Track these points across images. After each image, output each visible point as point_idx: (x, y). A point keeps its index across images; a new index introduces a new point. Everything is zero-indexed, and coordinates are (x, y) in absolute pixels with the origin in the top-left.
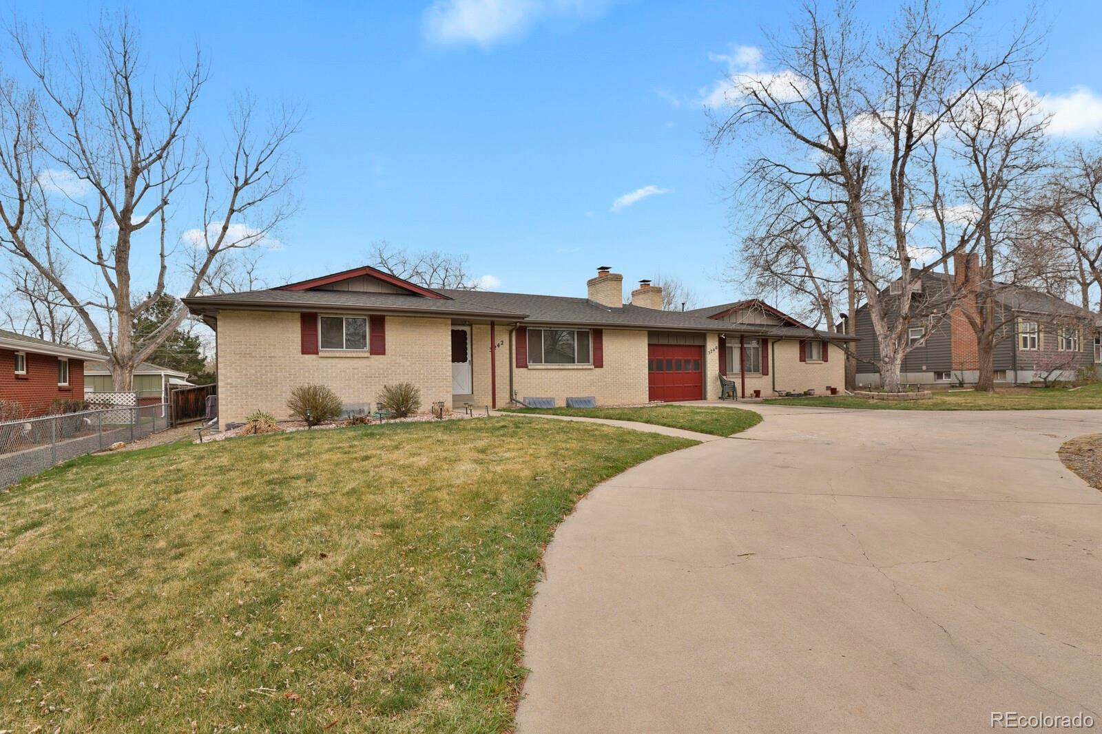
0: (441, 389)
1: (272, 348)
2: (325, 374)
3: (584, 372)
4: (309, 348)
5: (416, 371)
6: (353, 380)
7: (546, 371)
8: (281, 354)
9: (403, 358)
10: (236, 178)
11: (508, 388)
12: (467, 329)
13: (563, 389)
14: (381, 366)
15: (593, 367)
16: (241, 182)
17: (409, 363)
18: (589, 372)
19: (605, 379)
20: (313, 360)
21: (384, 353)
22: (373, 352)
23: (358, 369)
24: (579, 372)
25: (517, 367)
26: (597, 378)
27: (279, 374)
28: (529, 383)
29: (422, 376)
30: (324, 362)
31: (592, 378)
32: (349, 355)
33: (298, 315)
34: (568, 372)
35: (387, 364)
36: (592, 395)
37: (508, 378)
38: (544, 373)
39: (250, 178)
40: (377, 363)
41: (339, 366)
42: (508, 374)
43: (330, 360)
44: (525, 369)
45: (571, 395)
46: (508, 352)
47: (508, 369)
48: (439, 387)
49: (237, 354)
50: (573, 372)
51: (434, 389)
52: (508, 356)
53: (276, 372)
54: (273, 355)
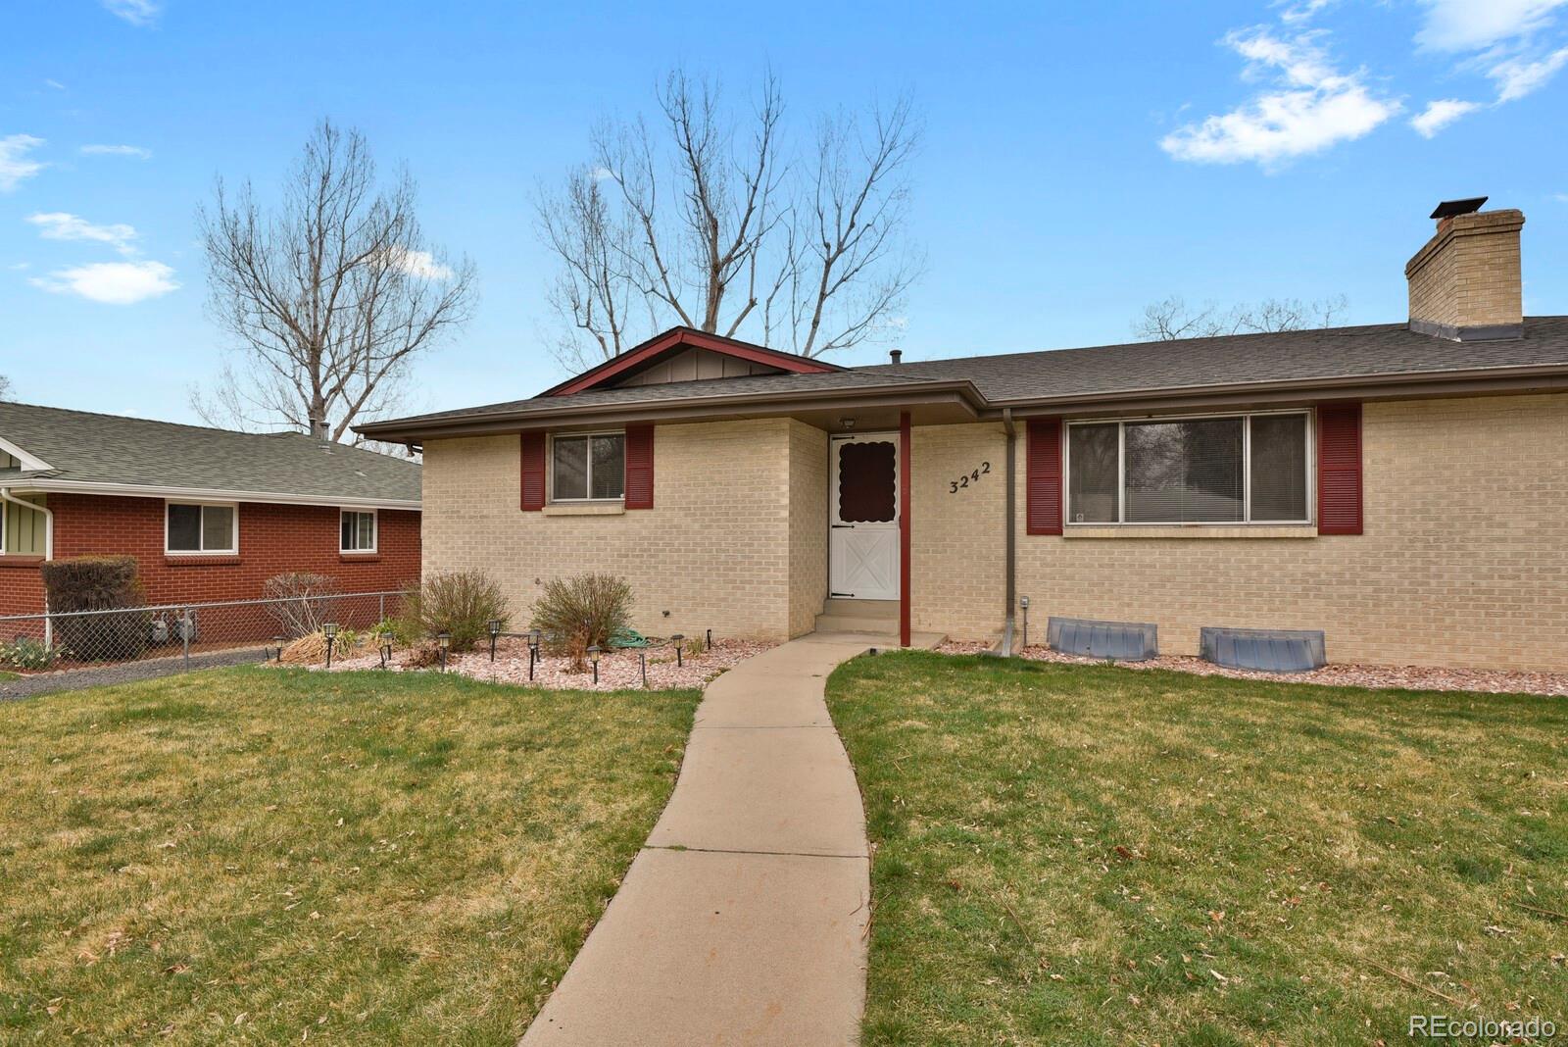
0: (764, 587)
1: (484, 500)
2: (554, 548)
3: (1276, 548)
4: (531, 501)
5: (712, 544)
6: (598, 561)
7: (1127, 546)
8: (495, 512)
9: (686, 515)
10: (827, 246)
11: (1003, 588)
12: (894, 438)
13: (1189, 599)
14: (644, 533)
15: (1314, 532)
16: (834, 250)
17: (697, 526)
18: (1300, 548)
19: (1373, 576)
20: (538, 522)
21: (649, 505)
22: (630, 505)
23: (605, 538)
24: (1256, 547)
25: (1031, 531)
26: (1336, 568)
27: (492, 547)
28: (1071, 578)
29: (723, 557)
30: (554, 525)
31: (1312, 568)
32: (596, 510)
33: (517, 439)
34: (1210, 547)
35: (656, 527)
36: (1312, 626)
37: (1003, 564)
38: (1118, 550)
39: (844, 240)
40: (637, 526)
41: (576, 532)
42: (1003, 552)
43: (562, 521)
44: (1056, 539)
45: (1220, 622)
46: (1002, 491)
47: (1002, 540)
48: (760, 583)
49: (444, 513)
50: (1233, 548)
51: (747, 586)
52: (1002, 502)
53: (489, 543)
54: (485, 512)
